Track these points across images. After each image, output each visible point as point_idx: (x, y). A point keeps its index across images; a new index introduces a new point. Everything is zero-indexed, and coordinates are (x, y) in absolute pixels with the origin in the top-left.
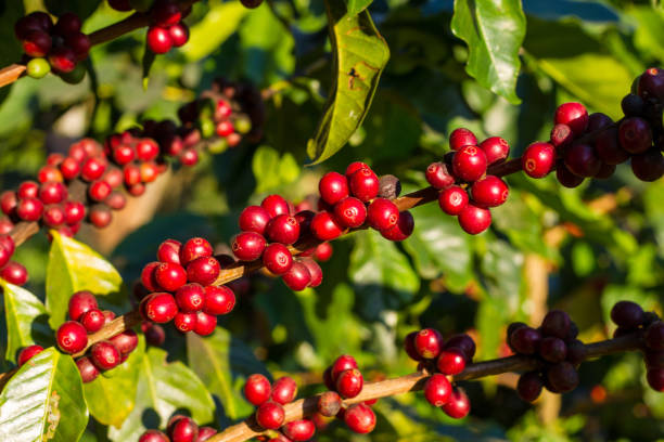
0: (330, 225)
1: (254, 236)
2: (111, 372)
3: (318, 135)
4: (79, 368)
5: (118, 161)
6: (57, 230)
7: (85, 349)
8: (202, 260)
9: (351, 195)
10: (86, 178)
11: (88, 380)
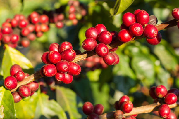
0: (127, 35)
1: (92, 40)
2: (27, 98)
3: (115, 7)
4: (13, 96)
5: (33, 23)
6: (8, 44)
7: (16, 89)
8: (68, 50)
9: (136, 22)
10: (20, 27)
11: (17, 102)
